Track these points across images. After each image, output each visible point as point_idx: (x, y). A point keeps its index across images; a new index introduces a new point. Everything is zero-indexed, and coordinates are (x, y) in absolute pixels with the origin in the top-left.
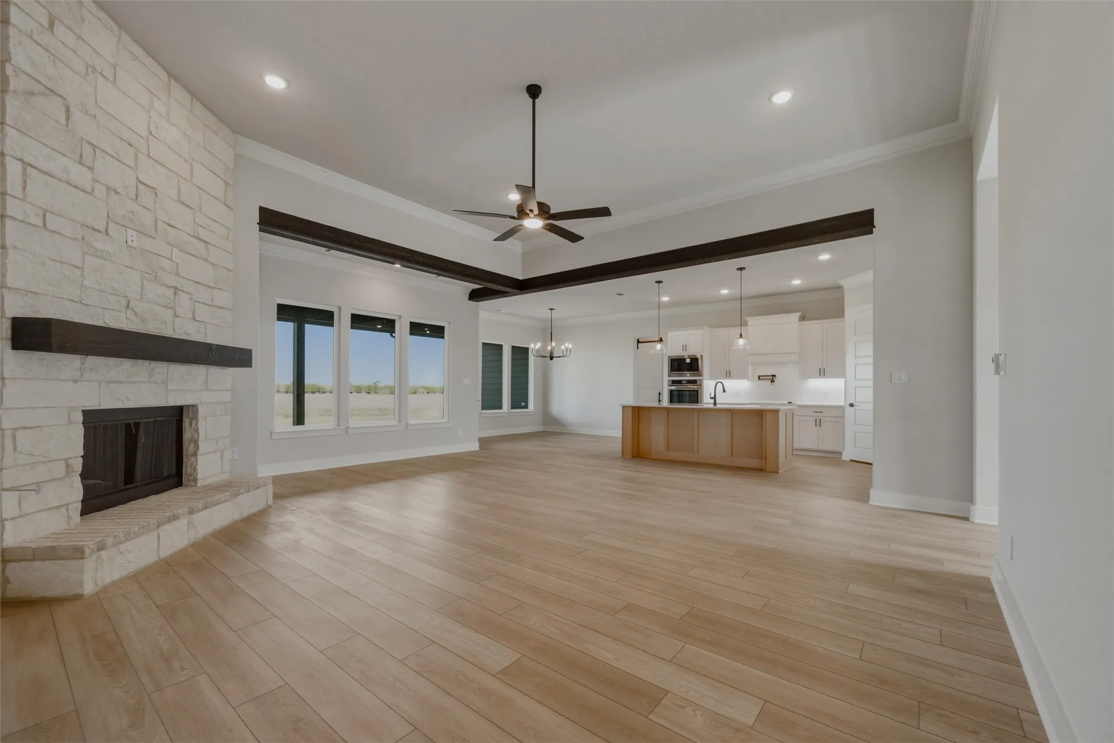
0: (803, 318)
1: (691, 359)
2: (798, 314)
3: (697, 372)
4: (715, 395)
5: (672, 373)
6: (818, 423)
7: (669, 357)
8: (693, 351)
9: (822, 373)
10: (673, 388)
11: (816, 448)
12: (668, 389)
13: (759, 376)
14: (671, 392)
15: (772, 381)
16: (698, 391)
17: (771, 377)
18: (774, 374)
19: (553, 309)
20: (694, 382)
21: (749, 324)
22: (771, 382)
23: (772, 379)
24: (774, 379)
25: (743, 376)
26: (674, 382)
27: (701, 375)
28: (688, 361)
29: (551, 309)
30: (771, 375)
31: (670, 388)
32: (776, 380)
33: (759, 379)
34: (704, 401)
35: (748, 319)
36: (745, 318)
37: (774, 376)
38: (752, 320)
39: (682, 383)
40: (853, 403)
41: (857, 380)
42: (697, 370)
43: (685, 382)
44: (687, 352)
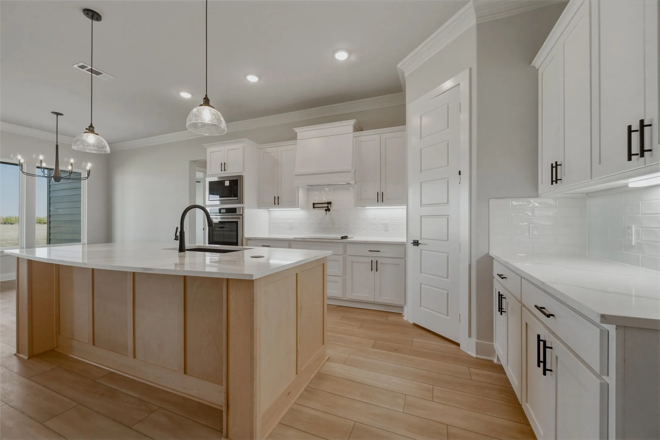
0: (358, 128)
1: (231, 181)
2: (352, 122)
3: (236, 198)
6: (375, 266)
8: (232, 171)
9: (381, 199)
11: (372, 300)
13: (314, 204)
15: (328, 210)
16: (237, 222)
17: (326, 205)
18: (329, 201)
19: (62, 115)
20: (233, 210)
21: (299, 136)
22: (326, 210)
23: (328, 207)
24: (329, 207)
25: (293, 203)
27: (241, 201)
28: (227, 183)
29: (58, 114)
30: (326, 202)
32: (332, 208)
33: (314, 207)
34: (245, 236)
35: (297, 130)
36: (294, 129)
37: (329, 203)
38: (301, 132)
39: (221, 212)
40: (418, 241)
41: (423, 205)
42: (237, 196)
43: (224, 211)
44: (226, 172)
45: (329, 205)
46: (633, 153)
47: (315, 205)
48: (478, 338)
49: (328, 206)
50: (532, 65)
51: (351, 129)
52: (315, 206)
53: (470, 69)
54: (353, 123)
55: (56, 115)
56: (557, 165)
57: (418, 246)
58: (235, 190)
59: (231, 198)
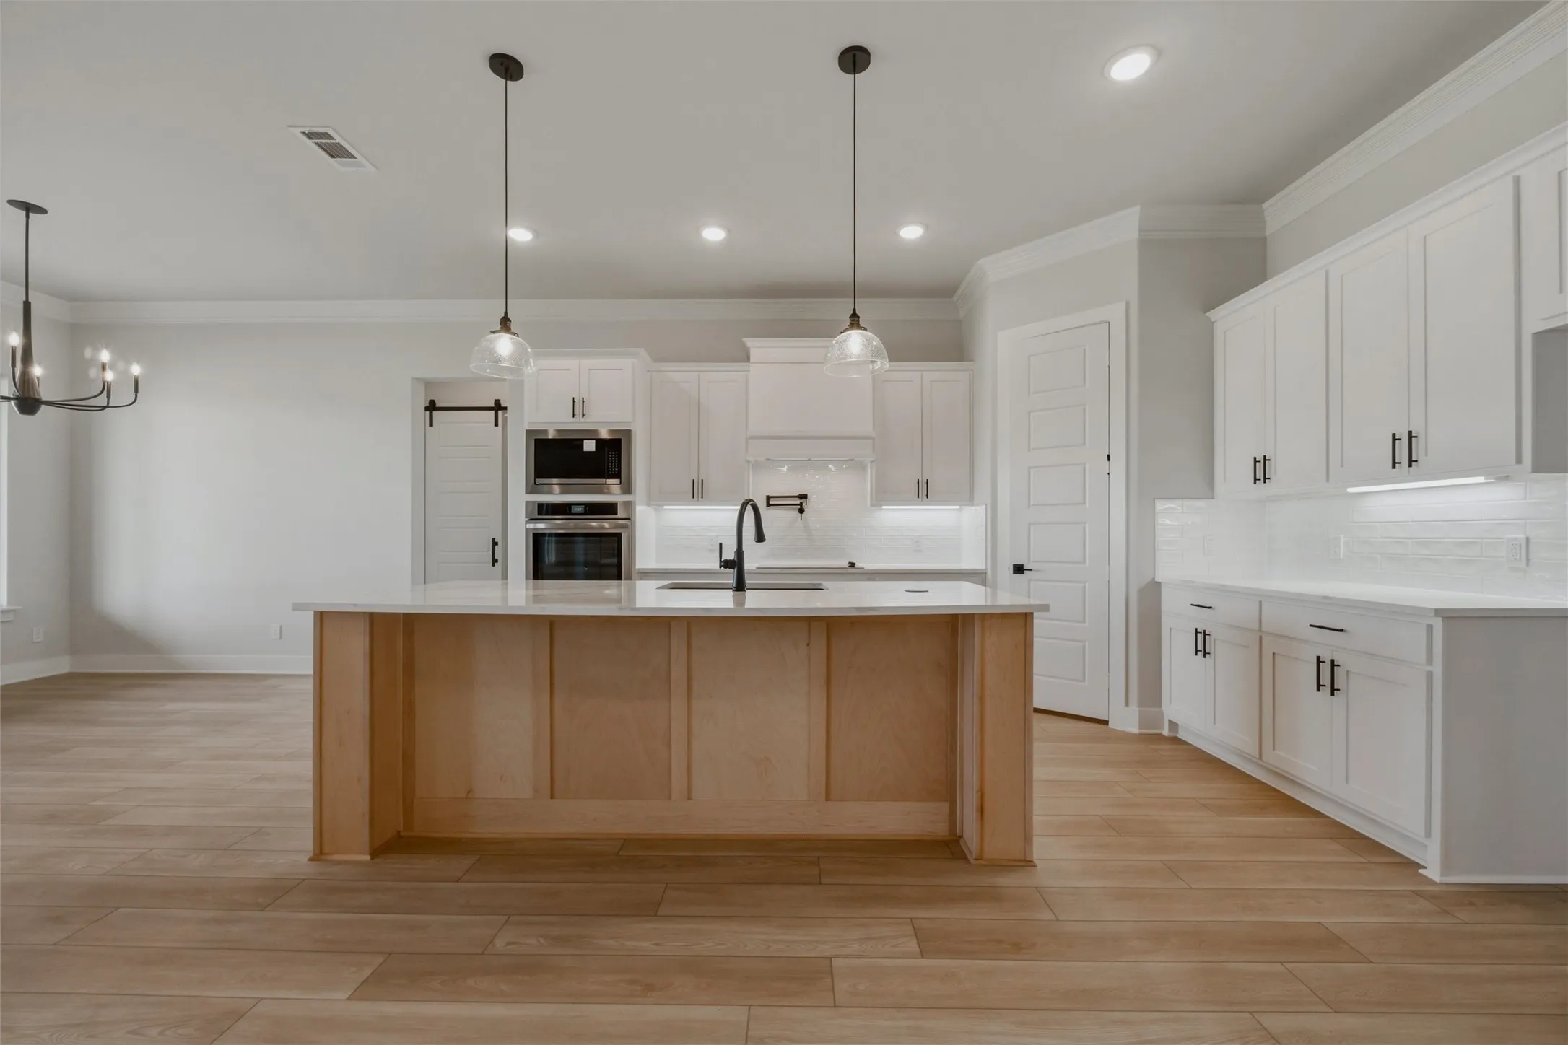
1: (600, 442)
4: (740, 553)
5: (539, 481)
7: (529, 433)
8: (605, 417)
9: (923, 491)
10: (541, 526)
12: (527, 530)
13: (768, 498)
14: (538, 540)
15: (801, 509)
16: (619, 536)
17: (798, 501)
18: (802, 492)
19: (42, 211)
20: (609, 509)
22: (798, 511)
24: (804, 504)
26: (546, 510)
28: (589, 446)
29: (29, 208)
30: (797, 494)
31: (531, 526)
32: (809, 506)
33: (769, 505)
34: (637, 567)
35: (750, 342)
36: (744, 339)
37: (803, 497)
38: (758, 348)
39: (573, 512)
40: (1023, 565)
41: (1033, 505)
42: (618, 476)
43: (580, 509)
44: (587, 419)
45: (803, 501)
46: (1397, 461)
47: (771, 499)
48: (1141, 704)
49: (801, 503)
50: (1207, 314)
52: (771, 503)
53: (1128, 304)
55: (24, 213)
56: (1265, 459)
57: (1023, 573)
58: (612, 463)
59: (603, 481)
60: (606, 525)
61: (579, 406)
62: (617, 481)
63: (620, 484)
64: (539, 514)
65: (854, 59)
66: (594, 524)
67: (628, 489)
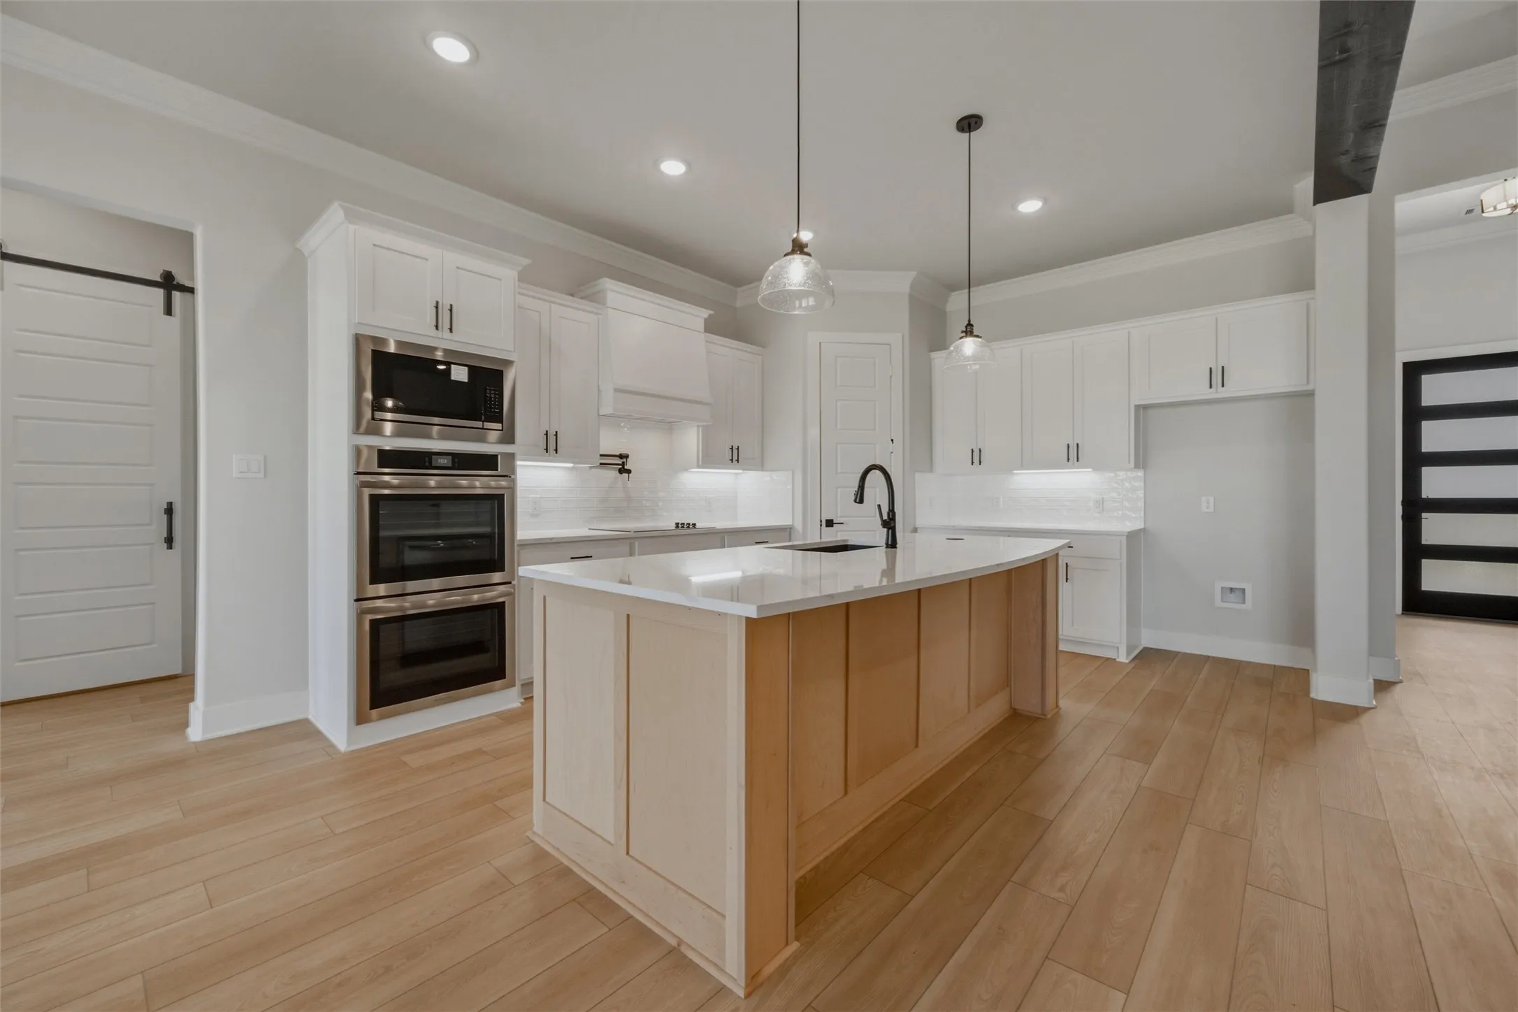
0: (713, 328)
1: (473, 368)
2: (705, 313)
3: (492, 423)
7: (360, 340)
15: (623, 470)
16: (501, 498)
18: (624, 452)
20: (487, 462)
22: (620, 470)
23: (621, 464)
26: (388, 459)
28: (460, 374)
32: (630, 465)
33: (601, 464)
35: (607, 284)
37: (625, 456)
39: (434, 464)
40: (832, 520)
41: (841, 473)
42: (499, 419)
43: (444, 461)
44: (456, 336)
45: (625, 460)
49: (623, 462)
51: (700, 325)
52: (603, 462)
54: (706, 316)
56: (980, 451)
57: (832, 526)
58: (490, 400)
59: (479, 424)
60: (478, 484)
61: (444, 315)
62: (498, 426)
63: (502, 430)
64: (380, 466)
65: (969, 123)
66: (464, 482)
67: (509, 438)
